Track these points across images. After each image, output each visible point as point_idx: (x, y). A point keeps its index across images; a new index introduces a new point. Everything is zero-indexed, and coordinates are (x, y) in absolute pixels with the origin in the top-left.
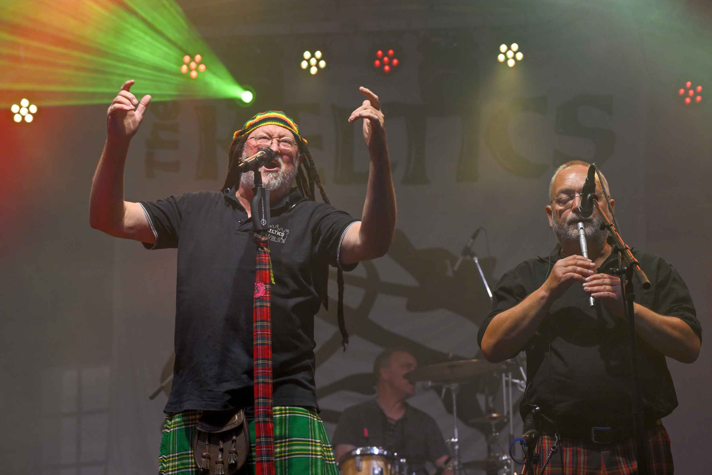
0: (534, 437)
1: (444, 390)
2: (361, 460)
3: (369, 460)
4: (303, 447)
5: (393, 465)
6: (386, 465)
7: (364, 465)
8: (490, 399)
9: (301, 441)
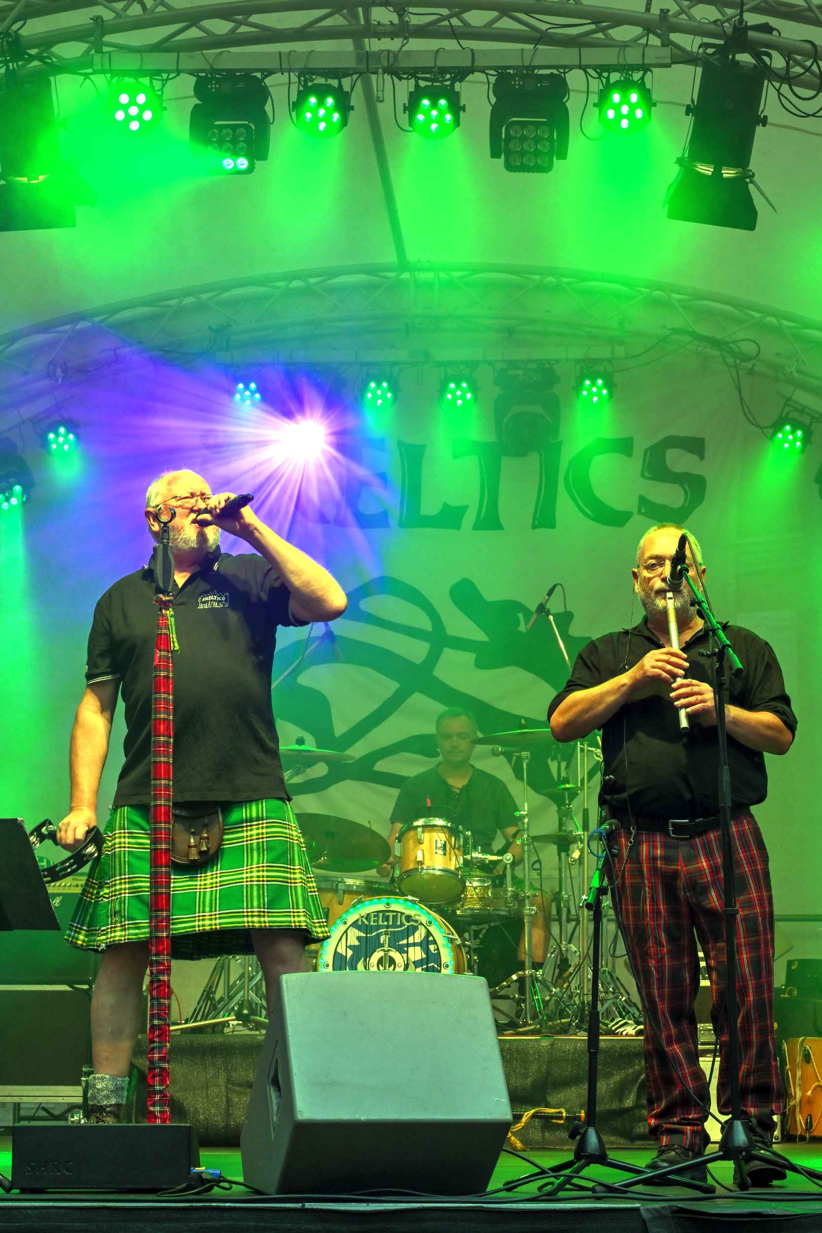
1: (514, 758)
2: (423, 832)
3: (430, 831)
5: (457, 838)
6: (450, 836)
7: (426, 837)
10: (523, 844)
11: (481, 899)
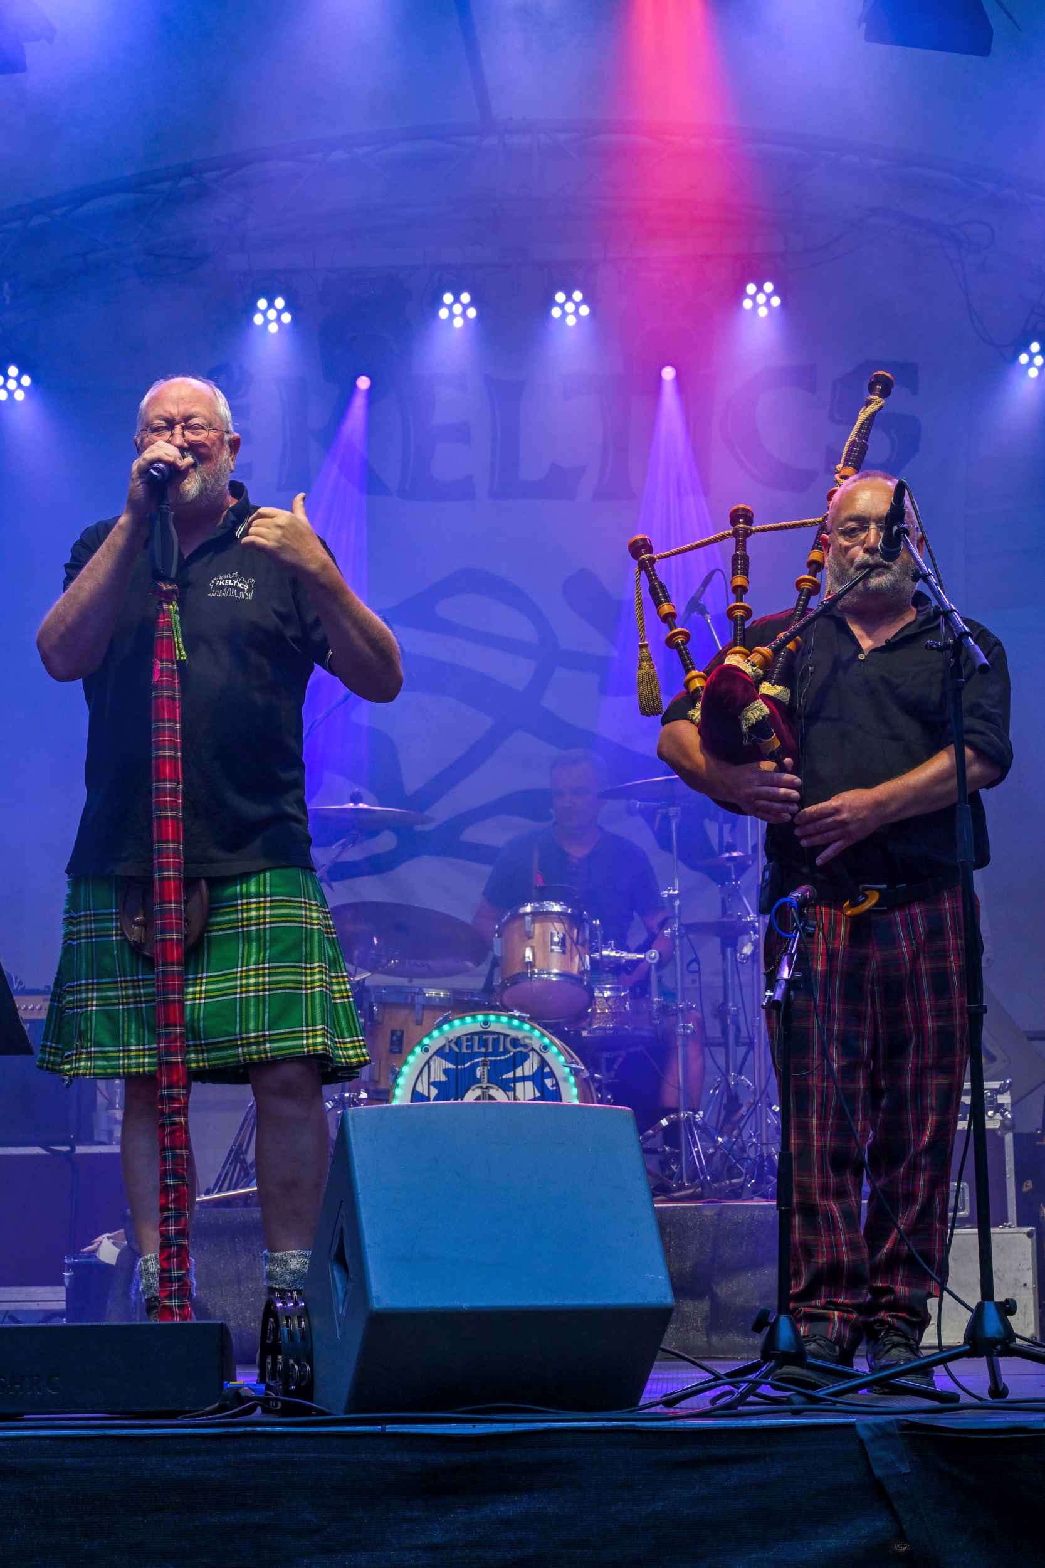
2: (533, 922)
4: (293, 911)
5: (581, 929)
7: (537, 928)
9: (290, 901)
10: (672, 934)
11: (614, 1015)
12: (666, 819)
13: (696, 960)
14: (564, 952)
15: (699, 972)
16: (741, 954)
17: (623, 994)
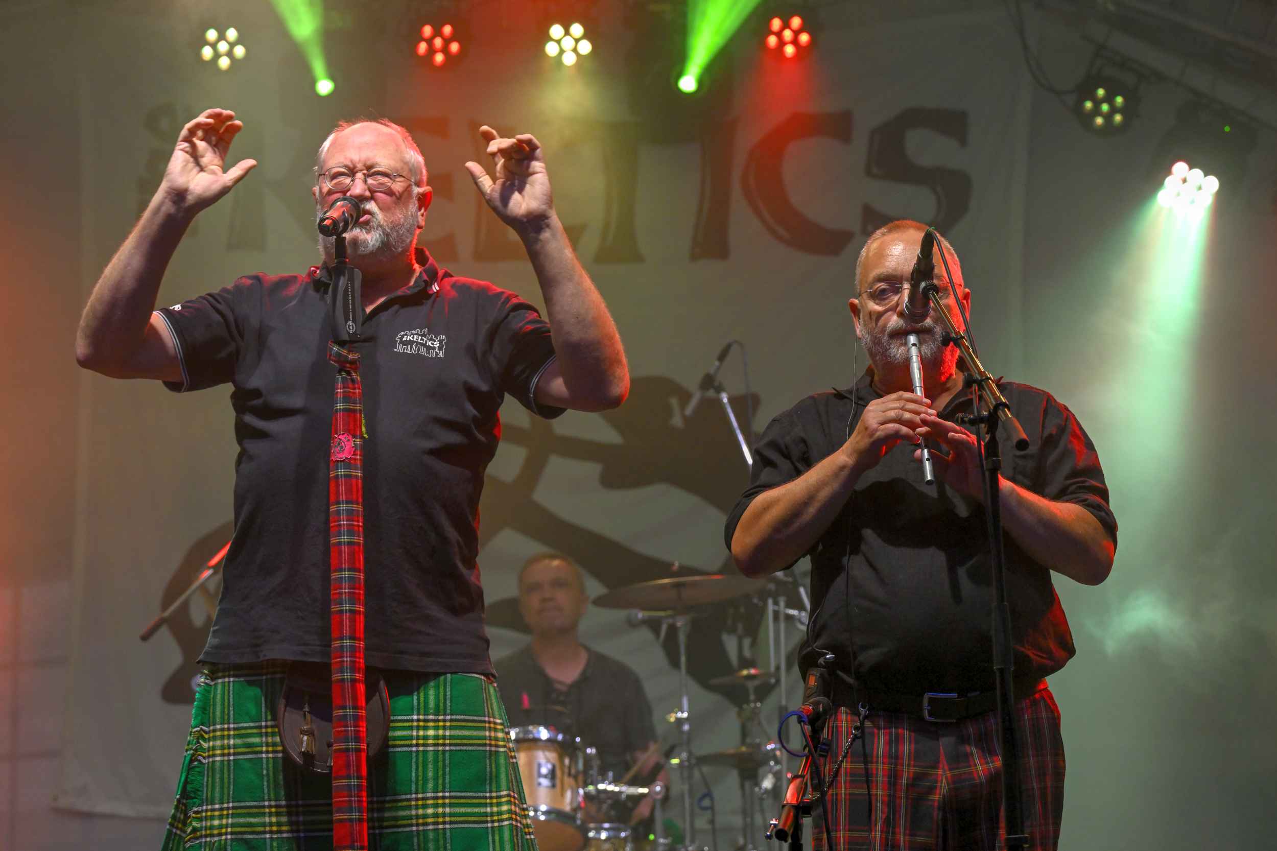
0: (821, 709)
1: (664, 628)
3: (529, 749)
5: (573, 759)
6: (561, 757)
7: (522, 756)
8: (747, 642)
10: (680, 765)
12: (673, 629)
13: (708, 795)
14: (553, 786)
15: (712, 808)
16: (760, 788)
17: (623, 834)
